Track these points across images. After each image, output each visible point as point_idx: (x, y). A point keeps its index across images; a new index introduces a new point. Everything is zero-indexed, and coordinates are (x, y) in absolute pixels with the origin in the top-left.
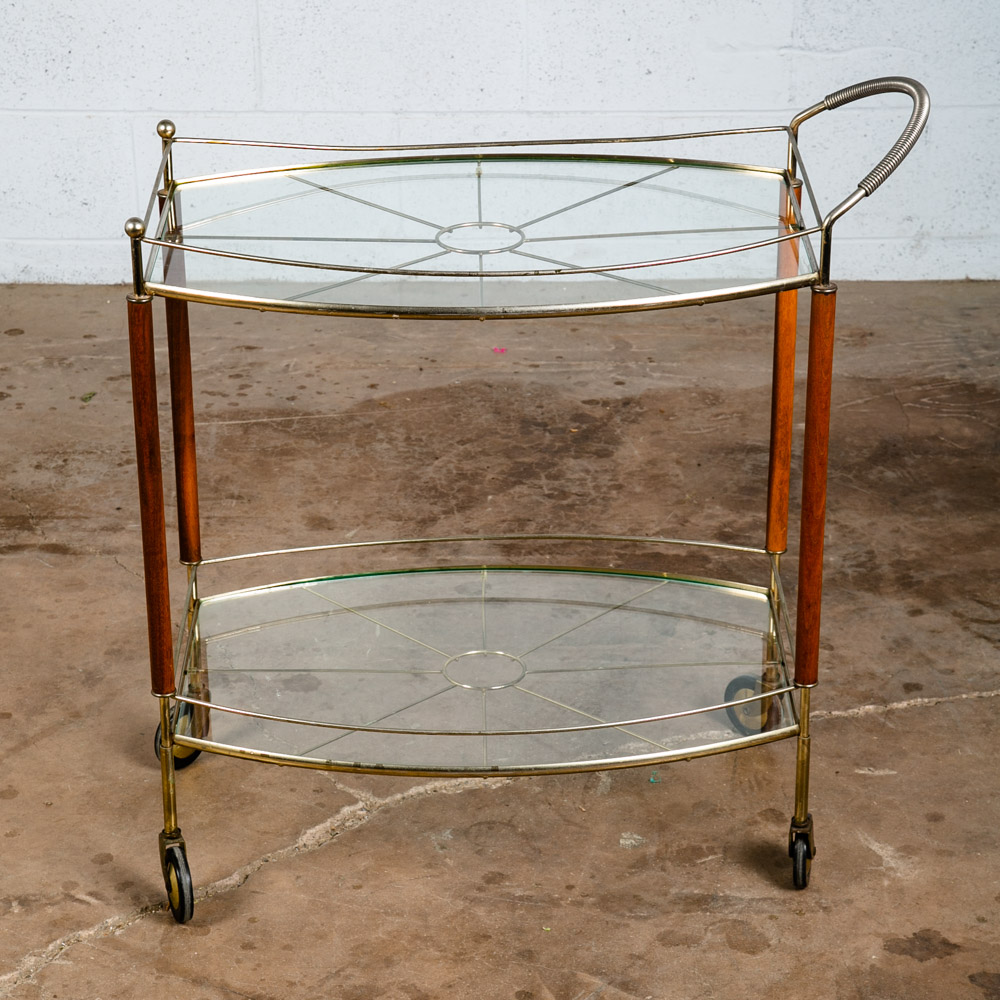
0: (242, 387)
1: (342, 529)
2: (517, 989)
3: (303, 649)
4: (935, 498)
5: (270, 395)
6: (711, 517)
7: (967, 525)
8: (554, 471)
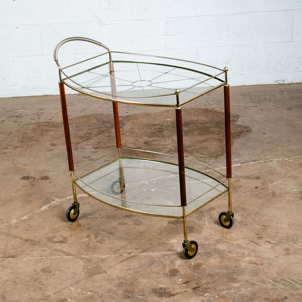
0: (39, 118)
1: (58, 146)
2: (86, 235)
3: (46, 171)
4: (195, 133)
5: (45, 119)
6: (143, 139)
7: (201, 138)
8: (109, 131)
